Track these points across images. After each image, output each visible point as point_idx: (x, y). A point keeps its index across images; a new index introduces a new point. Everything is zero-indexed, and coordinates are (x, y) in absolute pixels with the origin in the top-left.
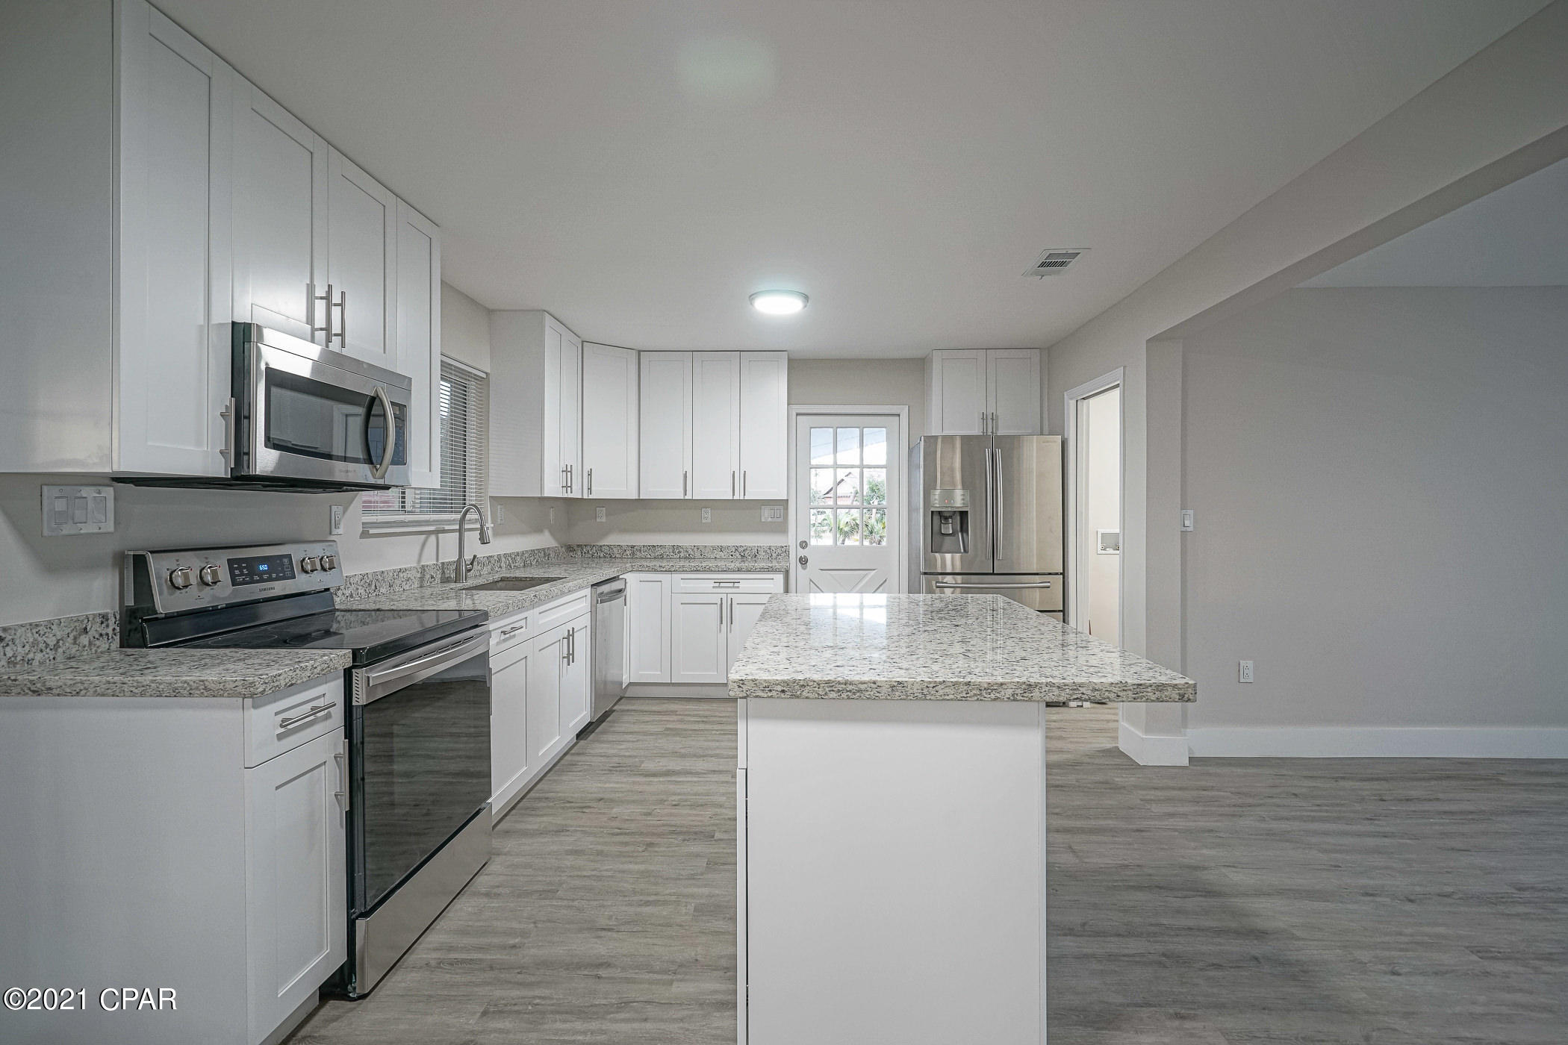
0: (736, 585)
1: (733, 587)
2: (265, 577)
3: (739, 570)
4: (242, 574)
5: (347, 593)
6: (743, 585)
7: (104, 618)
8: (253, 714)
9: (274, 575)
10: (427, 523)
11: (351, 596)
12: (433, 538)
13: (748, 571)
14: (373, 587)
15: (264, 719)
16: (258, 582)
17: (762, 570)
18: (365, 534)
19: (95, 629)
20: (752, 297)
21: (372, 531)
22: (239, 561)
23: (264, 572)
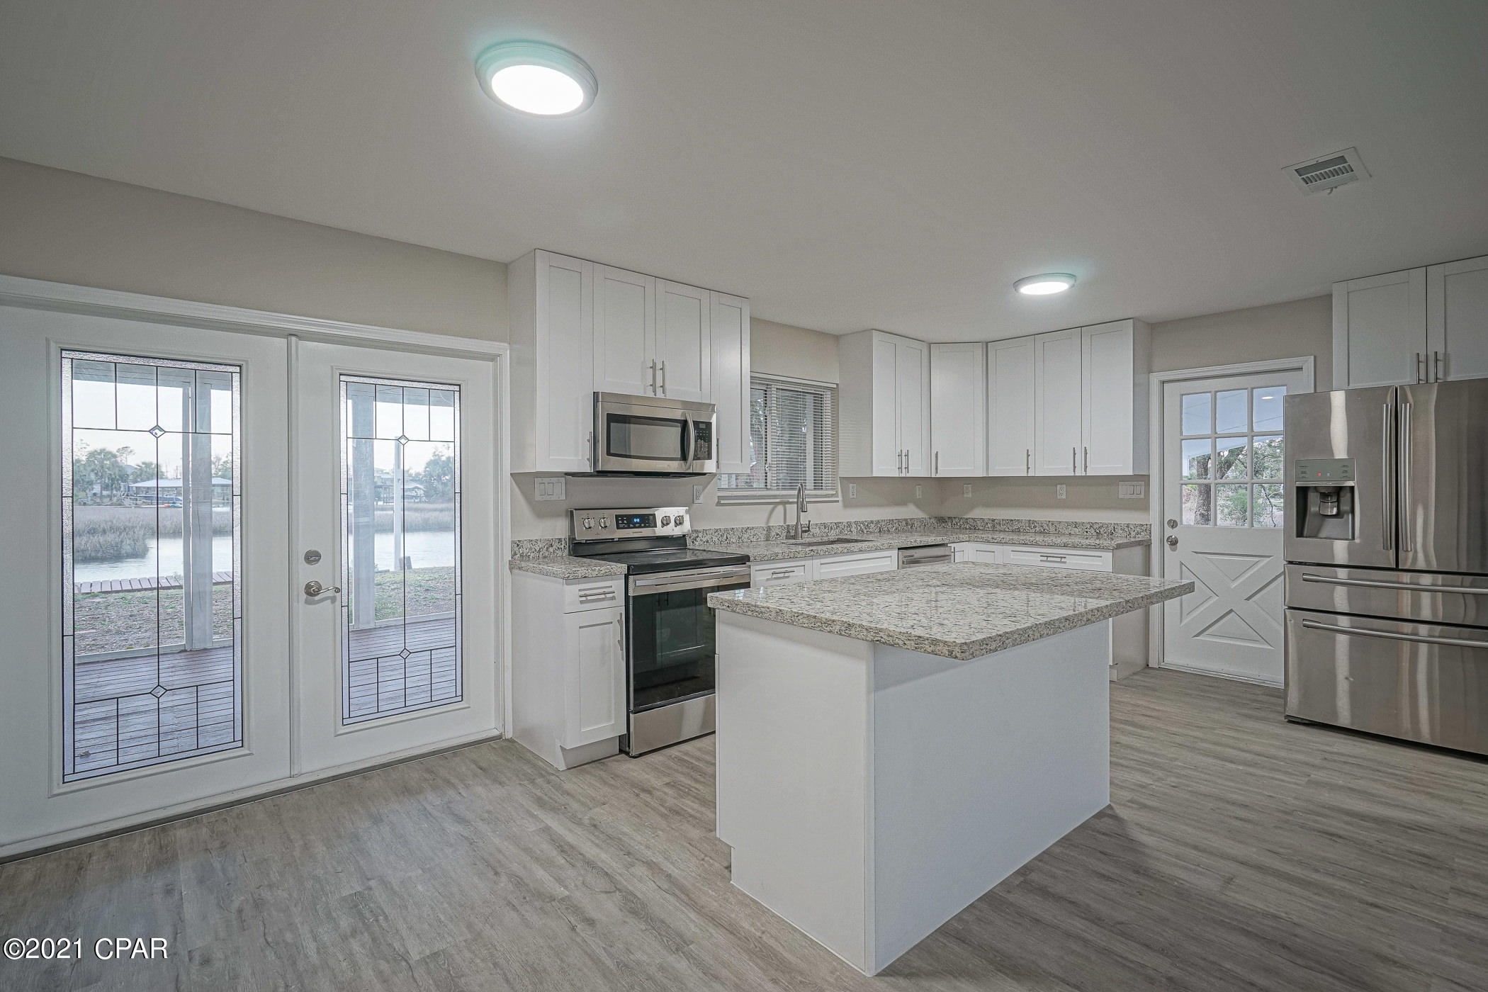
0: (1063, 560)
1: (1061, 562)
2: (637, 525)
3: (1065, 546)
4: (623, 523)
5: (704, 539)
6: (1069, 560)
7: (560, 540)
8: (568, 588)
9: (643, 525)
10: (775, 497)
11: (707, 542)
12: (780, 508)
13: (1074, 547)
14: (725, 537)
15: (572, 591)
16: (632, 528)
17: (1088, 547)
18: (718, 504)
19: (556, 545)
20: (1018, 283)
21: (722, 502)
22: (622, 516)
23: (637, 523)
